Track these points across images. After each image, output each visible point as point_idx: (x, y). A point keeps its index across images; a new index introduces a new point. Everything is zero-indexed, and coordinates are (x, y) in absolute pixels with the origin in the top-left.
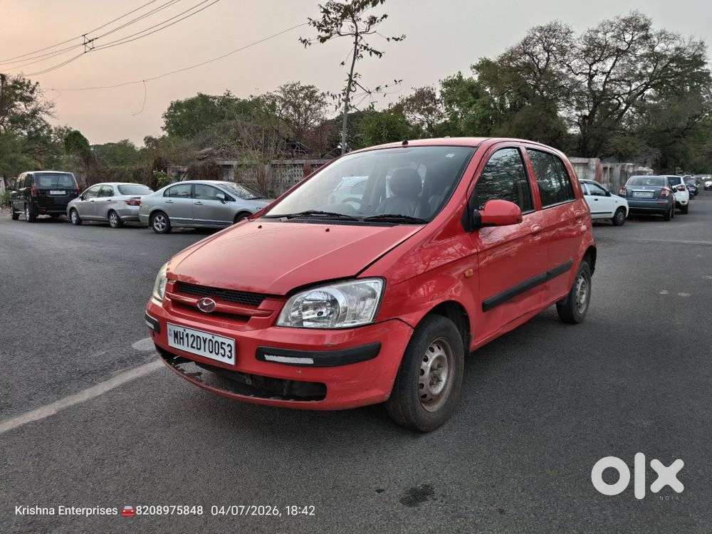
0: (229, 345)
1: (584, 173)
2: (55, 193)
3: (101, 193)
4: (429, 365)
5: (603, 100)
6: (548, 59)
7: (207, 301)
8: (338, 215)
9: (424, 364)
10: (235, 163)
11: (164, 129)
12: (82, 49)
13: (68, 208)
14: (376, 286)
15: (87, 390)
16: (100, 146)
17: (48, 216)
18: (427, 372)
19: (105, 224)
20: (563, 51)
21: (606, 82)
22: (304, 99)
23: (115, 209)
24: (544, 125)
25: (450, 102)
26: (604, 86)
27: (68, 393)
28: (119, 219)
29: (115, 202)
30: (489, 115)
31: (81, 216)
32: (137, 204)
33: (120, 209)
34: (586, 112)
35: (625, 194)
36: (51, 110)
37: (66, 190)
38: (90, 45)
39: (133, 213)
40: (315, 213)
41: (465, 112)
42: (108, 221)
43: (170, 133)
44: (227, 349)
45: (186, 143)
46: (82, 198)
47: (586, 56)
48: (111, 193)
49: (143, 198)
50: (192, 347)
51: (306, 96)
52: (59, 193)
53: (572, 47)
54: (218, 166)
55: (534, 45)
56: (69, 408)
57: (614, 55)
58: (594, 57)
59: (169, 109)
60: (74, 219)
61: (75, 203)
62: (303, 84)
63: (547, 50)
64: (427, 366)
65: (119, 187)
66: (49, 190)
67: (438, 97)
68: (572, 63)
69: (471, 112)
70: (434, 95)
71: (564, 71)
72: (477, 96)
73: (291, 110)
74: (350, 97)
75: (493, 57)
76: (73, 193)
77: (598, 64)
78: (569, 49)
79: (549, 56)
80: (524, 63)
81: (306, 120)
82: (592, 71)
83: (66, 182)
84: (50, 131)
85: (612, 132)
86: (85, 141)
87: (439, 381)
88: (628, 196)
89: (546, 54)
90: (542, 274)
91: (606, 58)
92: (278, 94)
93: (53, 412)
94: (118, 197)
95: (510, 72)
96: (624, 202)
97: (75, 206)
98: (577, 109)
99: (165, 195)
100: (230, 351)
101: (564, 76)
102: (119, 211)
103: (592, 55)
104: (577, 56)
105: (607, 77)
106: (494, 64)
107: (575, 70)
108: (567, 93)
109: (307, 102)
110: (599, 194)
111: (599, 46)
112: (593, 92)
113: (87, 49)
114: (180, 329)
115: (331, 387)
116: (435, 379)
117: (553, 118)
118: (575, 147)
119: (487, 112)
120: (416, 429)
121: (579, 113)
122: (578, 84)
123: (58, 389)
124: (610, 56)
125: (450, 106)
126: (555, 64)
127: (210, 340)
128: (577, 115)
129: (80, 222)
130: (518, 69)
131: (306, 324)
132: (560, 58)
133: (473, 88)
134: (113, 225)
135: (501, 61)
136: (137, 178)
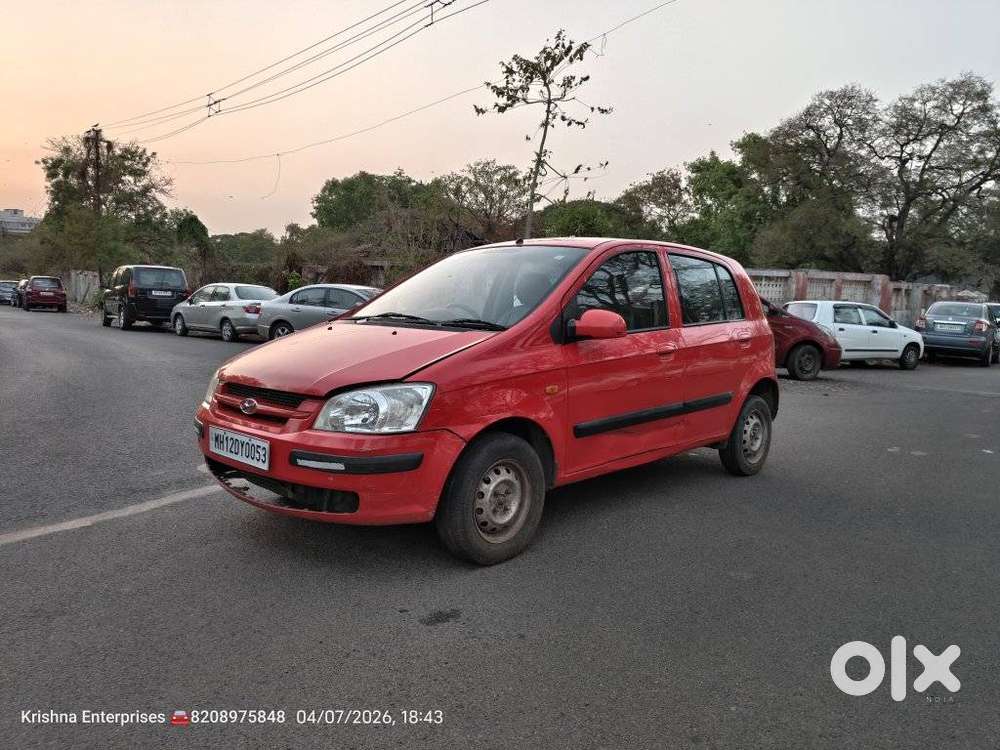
0: (264, 448)
1: (864, 294)
2: (158, 293)
3: (215, 296)
4: (491, 488)
5: (920, 195)
6: (841, 136)
7: (250, 402)
8: (416, 318)
9: (485, 486)
10: (386, 264)
11: (314, 216)
12: (206, 112)
13: (173, 314)
14: (425, 392)
15: (132, 507)
16: (231, 236)
17: (149, 324)
18: (488, 496)
19: (215, 336)
20: (862, 125)
21: (924, 169)
22: (500, 182)
23: (230, 317)
24: (832, 228)
25: (699, 191)
26: (921, 176)
27: (111, 508)
28: (233, 330)
29: (230, 308)
30: (755, 211)
31: (188, 325)
32: (257, 311)
33: (236, 317)
34: (895, 212)
35: (924, 326)
36: (167, 187)
37: (173, 291)
38: (215, 107)
39: (252, 323)
40: (394, 315)
41: (721, 205)
42: (221, 332)
43: (321, 222)
44: (262, 453)
45: (337, 237)
46: (191, 302)
47: (896, 133)
48: (226, 297)
49: (264, 304)
50: (231, 452)
51: (503, 180)
52: (163, 294)
53: (876, 120)
54: (365, 267)
55: (821, 116)
56: (105, 522)
57: (936, 132)
58: (908, 135)
59: (324, 190)
60: (179, 327)
61: (183, 307)
62: (499, 163)
63: (839, 123)
64: (488, 489)
65: (237, 289)
66: (151, 290)
67: (683, 184)
68: (876, 142)
69: (731, 206)
70: (679, 180)
71: (863, 152)
72: (739, 183)
73: (481, 197)
74: (538, 181)
75: (764, 131)
76: (182, 295)
77: (914, 145)
78: (871, 123)
79: (842, 132)
80: (806, 141)
81: (501, 210)
82: (904, 155)
83: (174, 281)
84: (165, 215)
85: (932, 240)
86: (203, 230)
87: (506, 510)
88: (926, 329)
89: (838, 130)
90: (677, 404)
91: (925, 137)
92: (465, 174)
93: (89, 523)
94: (235, 302)
95: (786, 152)
96: (917, 337)
97: (181, 311)
98: (883, 206)
99: (291, 301)
100: (264, 455)
101: (865, 160)
102: (236, 320)
103: (905, 131)
104: (883, 133)
105: (926, 163)
106: (766, 140)
107: (882, 153)
108: (867, 183)
109: (504, 187)
110: (879, 324)
111: (915, 119)
112: (906, 184)
113: (212, 112)
114: (221, 433)
115: (364, 497)
116: (501, 506)
117: (847, 217)
118: (877, 260)
119: (752, 207)
120: (470, 560)
121: (885, 212)
122: (884, 171)
123: (101, 504)
124: (930, 134)
125: (701, 197)
126: (850, 143)
127: (248, 443)
128: (882, 215)
129: (185, 332)
130: (797, 148)
131: (347, 429)
132: (858, 135)
133: (734, 174)
134: (226, 338)
135: (776, 135)
136: (262, 278)
